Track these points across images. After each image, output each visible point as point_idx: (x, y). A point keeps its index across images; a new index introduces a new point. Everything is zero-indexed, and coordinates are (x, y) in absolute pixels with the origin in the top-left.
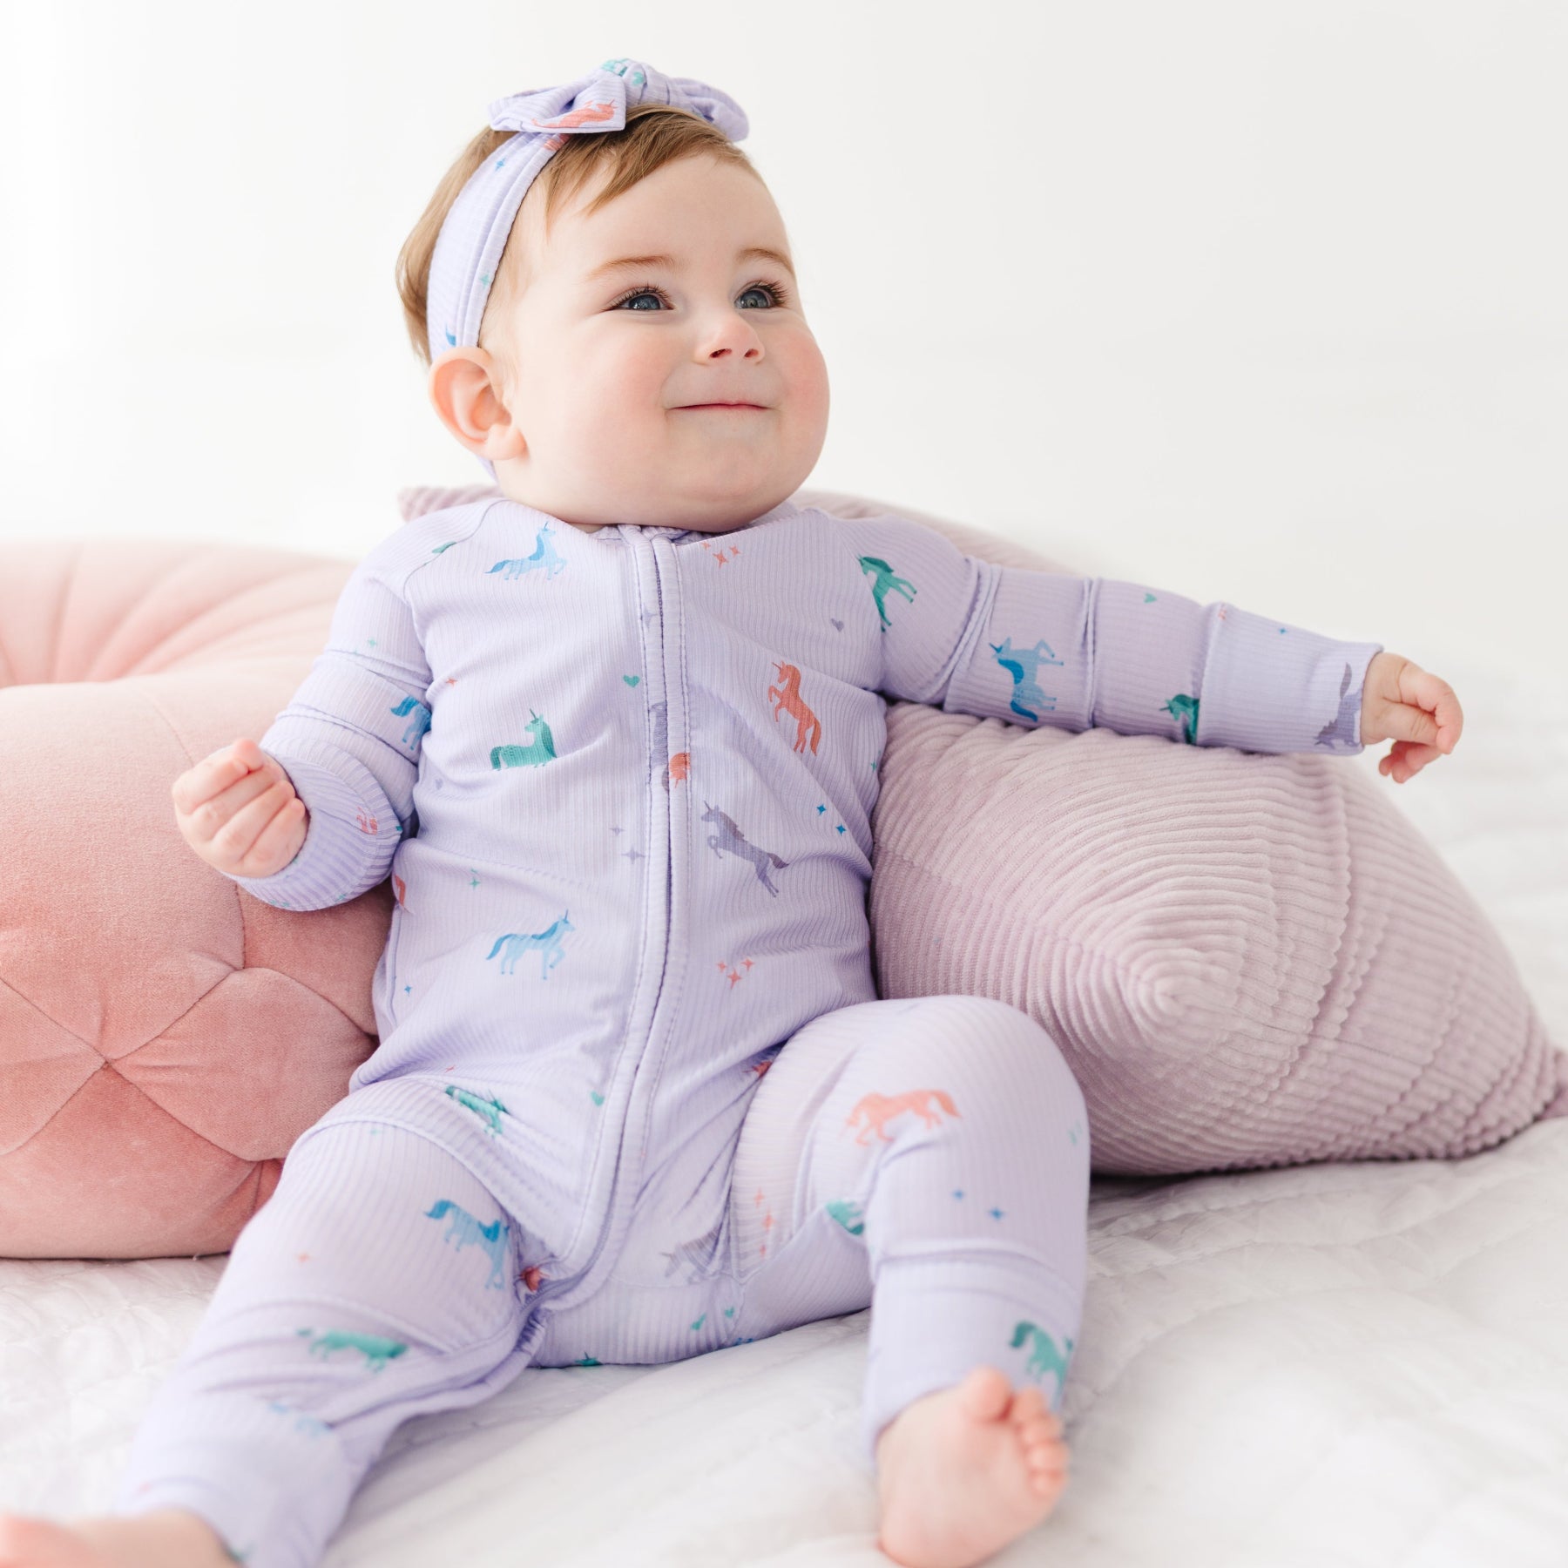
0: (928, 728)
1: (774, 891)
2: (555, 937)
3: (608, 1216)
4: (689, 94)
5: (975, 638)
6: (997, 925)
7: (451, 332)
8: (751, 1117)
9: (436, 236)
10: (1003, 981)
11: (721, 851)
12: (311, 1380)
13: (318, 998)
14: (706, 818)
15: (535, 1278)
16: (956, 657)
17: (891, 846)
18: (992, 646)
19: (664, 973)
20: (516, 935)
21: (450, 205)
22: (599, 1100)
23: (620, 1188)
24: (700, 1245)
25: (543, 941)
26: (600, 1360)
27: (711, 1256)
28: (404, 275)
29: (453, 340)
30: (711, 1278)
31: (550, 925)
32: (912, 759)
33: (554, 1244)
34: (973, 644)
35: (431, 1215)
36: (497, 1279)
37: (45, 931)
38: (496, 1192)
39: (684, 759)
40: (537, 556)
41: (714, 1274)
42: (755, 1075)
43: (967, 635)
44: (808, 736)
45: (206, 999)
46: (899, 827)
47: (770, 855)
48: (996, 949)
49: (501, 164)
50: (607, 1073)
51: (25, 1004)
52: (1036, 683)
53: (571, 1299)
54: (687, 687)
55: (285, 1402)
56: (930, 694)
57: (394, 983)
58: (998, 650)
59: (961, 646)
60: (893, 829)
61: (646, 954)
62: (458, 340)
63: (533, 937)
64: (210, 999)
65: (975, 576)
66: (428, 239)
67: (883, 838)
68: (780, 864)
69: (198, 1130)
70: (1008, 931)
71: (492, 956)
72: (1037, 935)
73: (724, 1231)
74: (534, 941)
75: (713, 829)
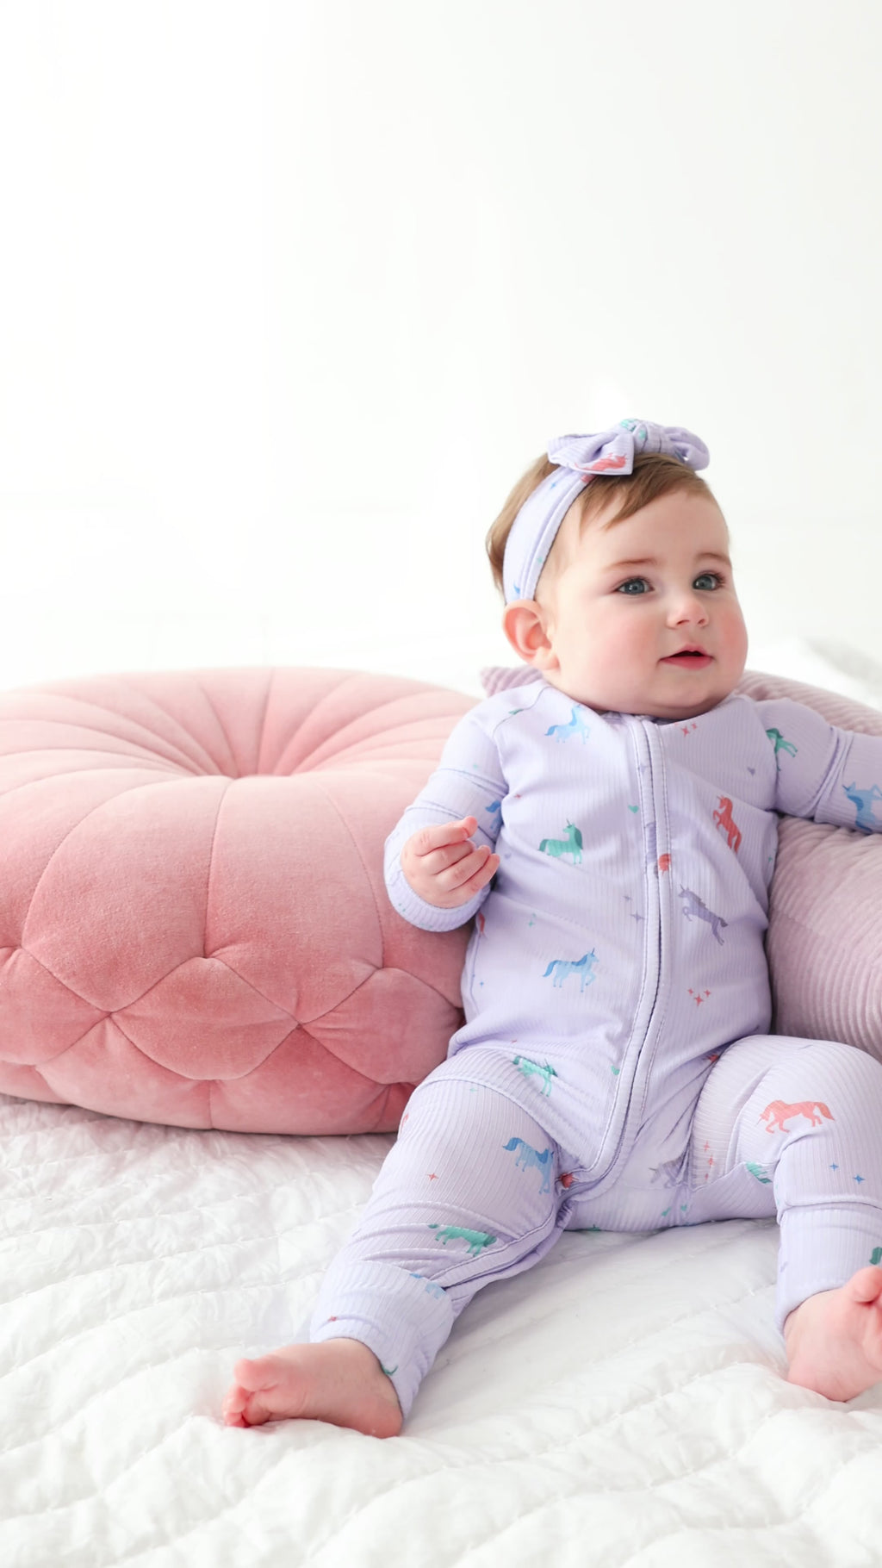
0: (803, 834)
1: (721, 942)
2: (587, 965)
3: (620, 1144)
4: (673, 440)
5: (833, 781)
6: (847, 963)
7: (517, 586)
8: (707, 1086)
9: (511, 525)
10: (851, 998)
11: (691, 916)
12: (436, 1258)
13: (428, 988)
14: (681, 895)
15: (569, 1180)
16: (821, 792)
17: (780, 908)
18: (844, 787)
19: (657, 994)
20: (560, 962)
21: (522, 505)
22: (617, 1072)
23: (628, 1127)
24: (673, 1164)
25: (580, 967)
26: (602, 1228)
27: (679, 1171)
28: (490, 544)
29: (518, 590)
30: (678, 1186)
31: (582, 956)
32: (793, 854)
33: (584, 1161)
34: (832, 784)
35: (507, 1148)
36: (546, 1187)
37: (264, 945)
38: (548, 1130)
39: (666, 859)
40: (573, 723)
41: (679, 1183)
42: (709, 1062)
43: (828, 779)
44: (734, 839)
45: (360, 989)
46: (786, 897)
47: (719, 918)
48: (846, 978)
49: (554, 485)
50: (621, 1056)
51: (251, 990)
52: (872, 811)
53: (591, 1194)
54: (668, 813)
55: (419, 1272)
56: (805, 813)
57: (472, 980)
58: (848, 789)
59: (825, 785)
60: (782, 897)
61: (646, 981)
62: (521, 591)
63: (573, 963)
64: (363, 988)
65: (835, 741)
66: (505, 527)
67: (776, 903)
68: (724, 925)
69: (353, 1066)
70: (854, 967)
71: (547, 974)
72: (873, 971)
73: (687, 1157)
74: (574, 966)
75: (686, 902)
